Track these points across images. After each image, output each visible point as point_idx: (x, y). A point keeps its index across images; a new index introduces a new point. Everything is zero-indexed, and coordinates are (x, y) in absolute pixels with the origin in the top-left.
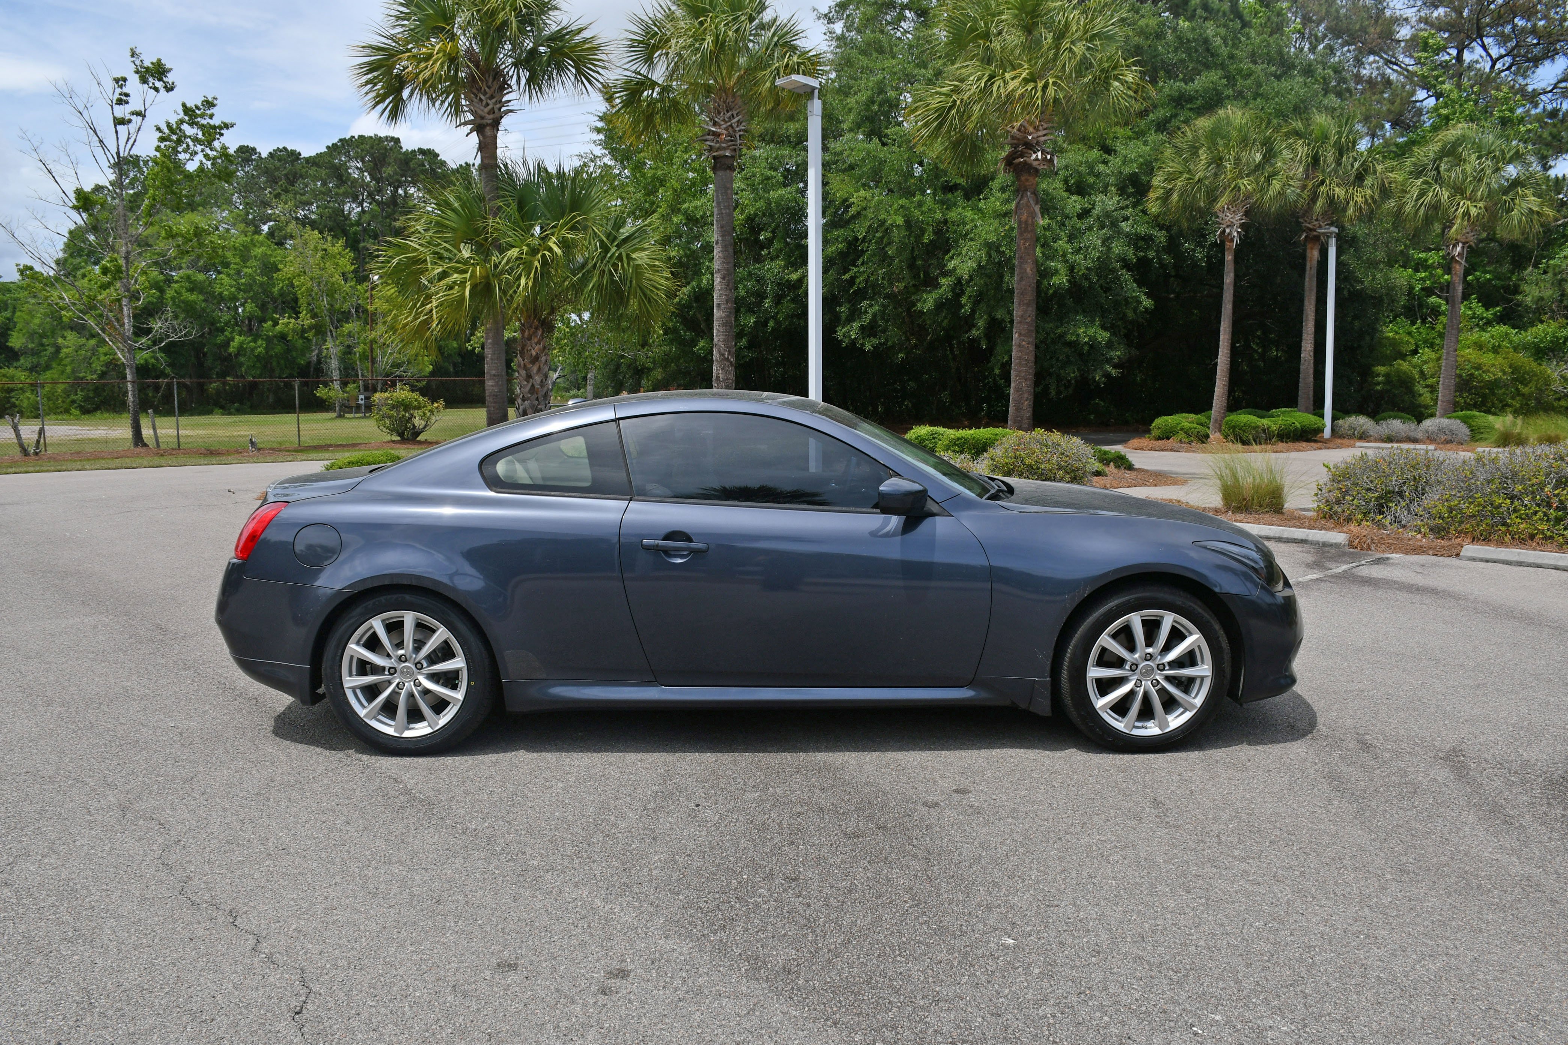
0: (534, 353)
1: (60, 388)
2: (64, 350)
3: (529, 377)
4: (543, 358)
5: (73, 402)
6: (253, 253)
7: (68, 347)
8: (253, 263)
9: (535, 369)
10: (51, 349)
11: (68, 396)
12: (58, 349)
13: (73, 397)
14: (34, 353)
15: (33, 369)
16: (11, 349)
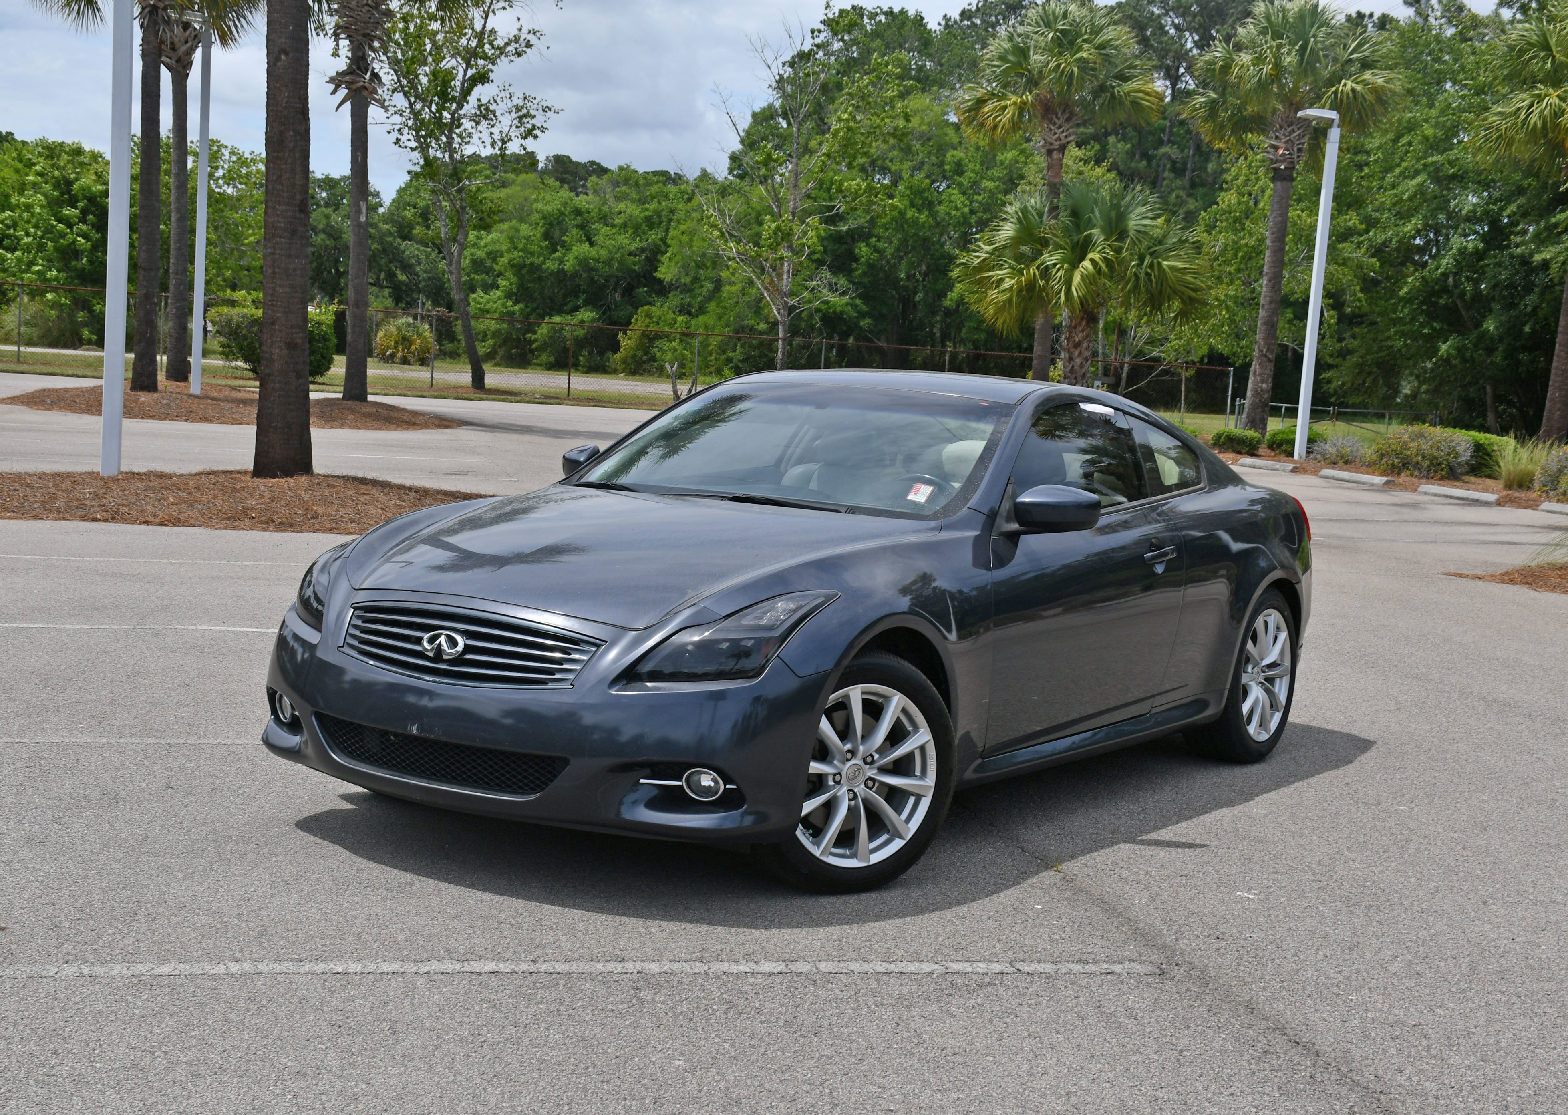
0: (1077, 340)
1: (714, 342)
2: (727, 288)
3: (1071, 359)
4: (1085, 345)
5: (729, 360)
6: (1000, 157)
7: (732, 284)
8: (996, 172)
9: (1077, 353)
10: (709, 286)
11: (724, 352)
12: (718, 284)
13: (730, 354)
14: (687, 289)
15: (685, 310)
16: (660, 281)
